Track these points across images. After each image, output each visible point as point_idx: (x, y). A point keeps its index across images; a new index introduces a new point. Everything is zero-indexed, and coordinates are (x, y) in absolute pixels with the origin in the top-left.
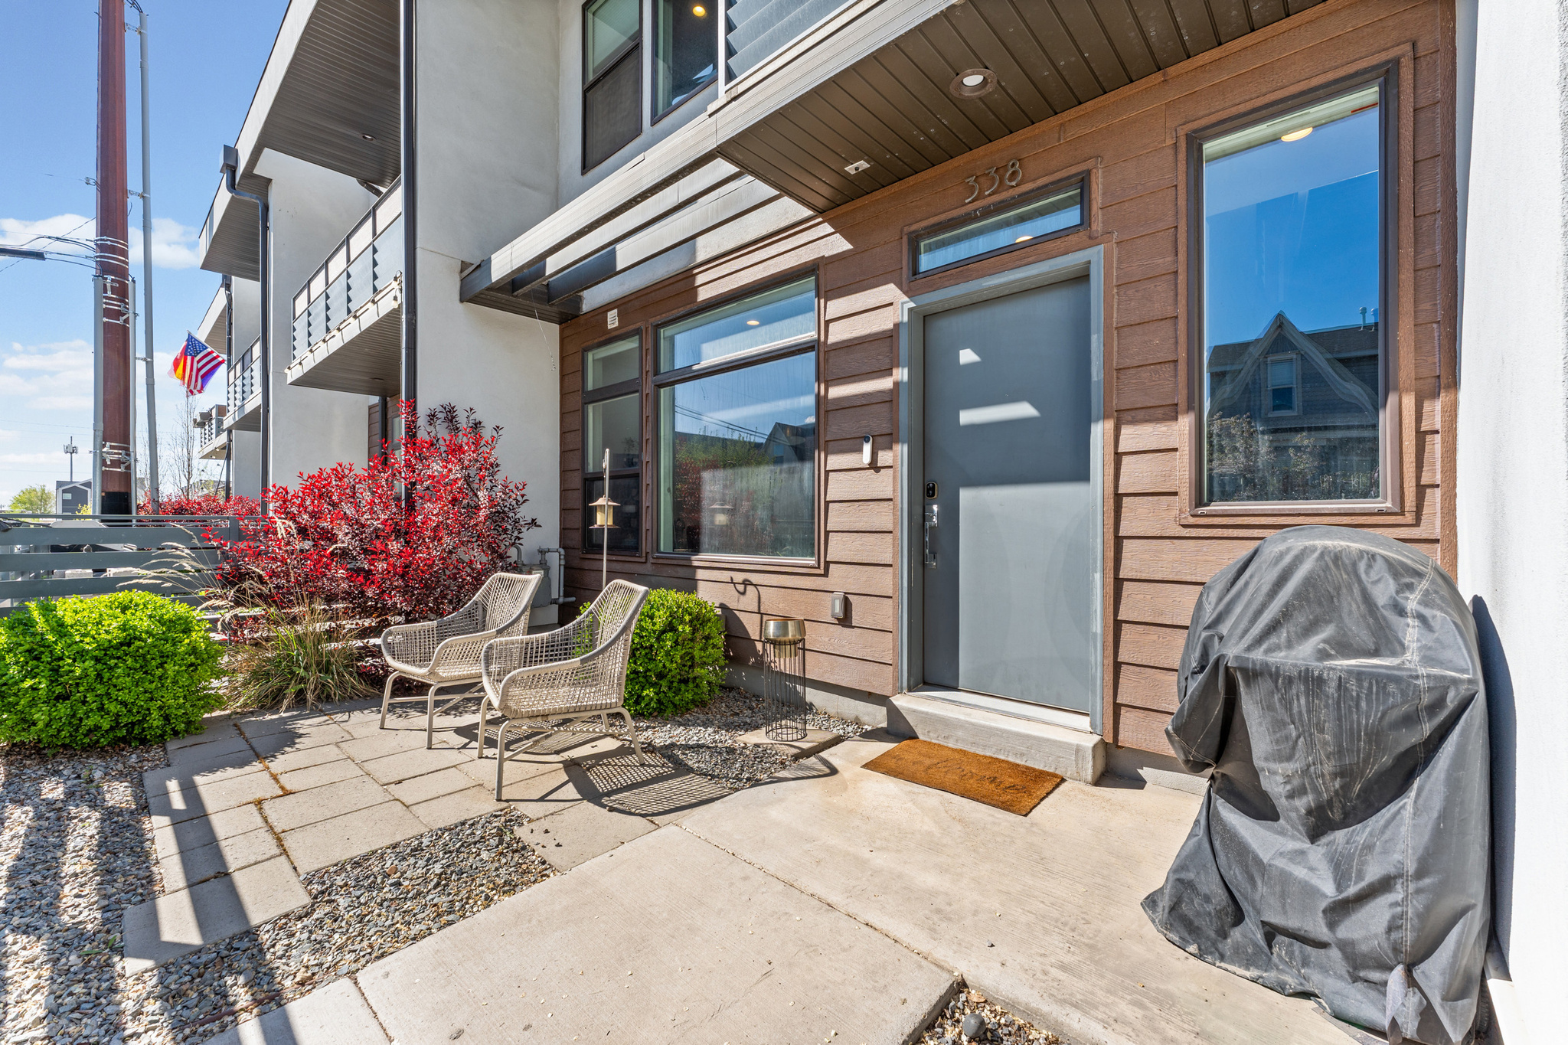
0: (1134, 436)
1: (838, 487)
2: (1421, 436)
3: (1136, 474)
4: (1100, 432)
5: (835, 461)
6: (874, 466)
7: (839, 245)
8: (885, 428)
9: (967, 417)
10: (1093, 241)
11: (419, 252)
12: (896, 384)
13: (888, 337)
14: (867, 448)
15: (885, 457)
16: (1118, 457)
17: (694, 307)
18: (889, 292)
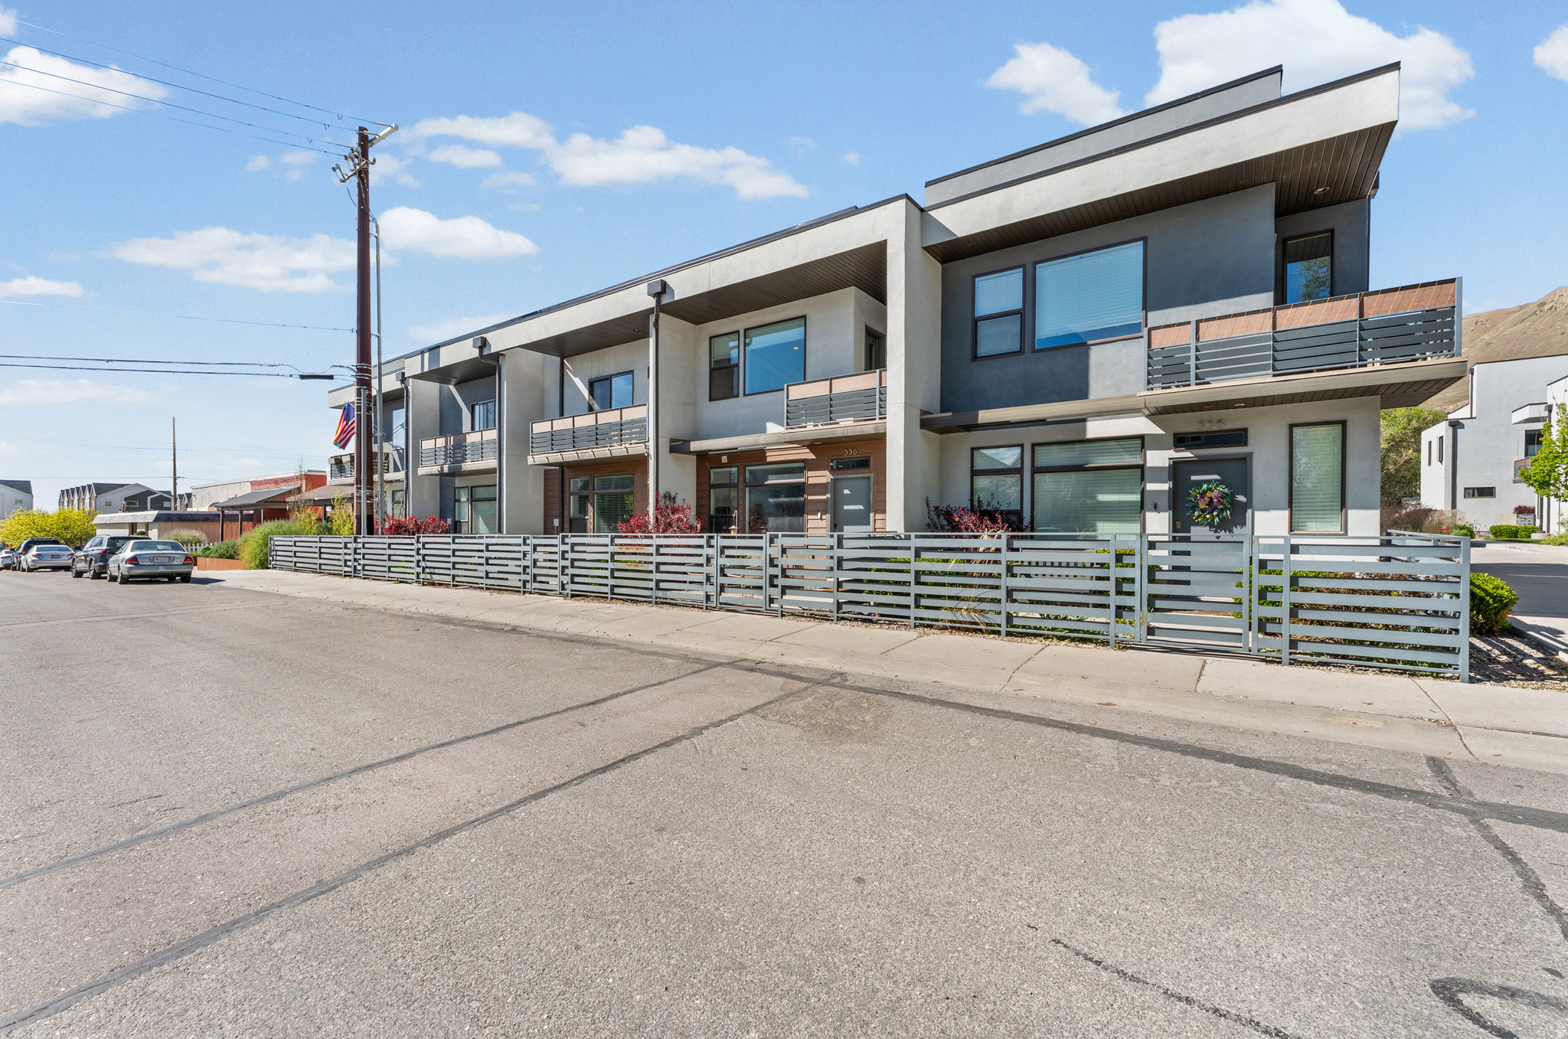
0: (878, 516)
1: (811, 524)
4: (872, 515)
5: (809, 517)
6: (821, 519)
7: (811, 456)
8: (824, 508)
9: (846, 507)
10: (871, 472)
12: (827, 498)
13: (825, 485)
14: (819, 516)
15: (824, 517)
16: (875, 520)
17: (764, 462)
18: (827, 473)
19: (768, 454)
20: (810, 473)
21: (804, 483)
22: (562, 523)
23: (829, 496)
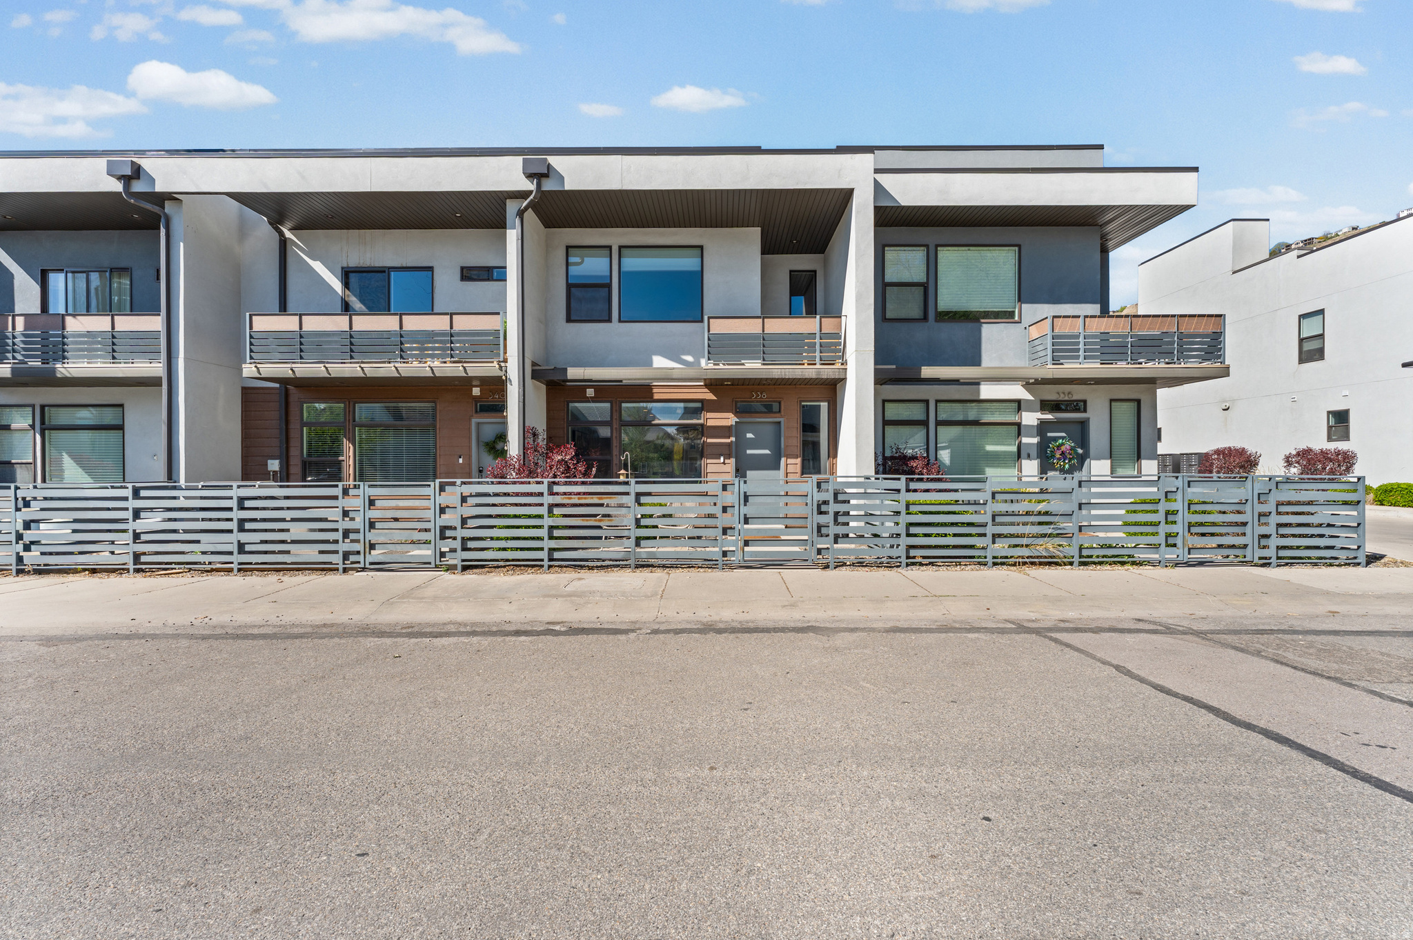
0: (790, 461)
1: (710, 468)
2: (833, 464)
3: (790, 469)
4: (783, 460)
5: (709, 461)
6: (724, 463)
7: (711, 396)
8: (727, 452)
9: (749, 452)
10: (782, 417)
11: (526, 358)
12: (731, 441)
13: (729, 428)
14: (722, 459)
15: (727, 461)
16: (787, 465)
17: (652, 400)
18: (731, 415)
19: (655, 391)
20: (709, 415)
21: (702, 425)
22: (286, 465)
23: (733, 439)
